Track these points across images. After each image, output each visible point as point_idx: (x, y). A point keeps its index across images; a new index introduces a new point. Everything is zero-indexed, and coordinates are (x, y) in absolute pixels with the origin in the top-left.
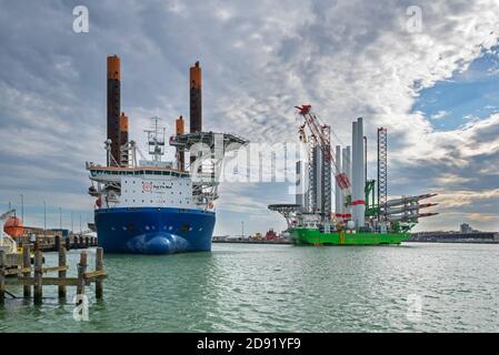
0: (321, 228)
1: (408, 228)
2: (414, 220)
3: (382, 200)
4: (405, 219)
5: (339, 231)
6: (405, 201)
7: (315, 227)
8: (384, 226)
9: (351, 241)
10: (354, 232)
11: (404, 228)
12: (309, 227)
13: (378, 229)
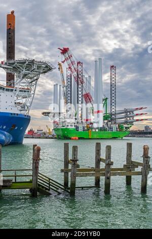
0: (77, 128)
1: (128, 128)
2: (131, 123)
3: (113, 110)
4: (126, 122)
5: (88, 130)
6: (126, 111)
7: (73, 127)
8: (115, 127)
9: (95, 136)
10: (97, 130)
11: (126, 128)
12: (69, 127)
13: (111, 128)
